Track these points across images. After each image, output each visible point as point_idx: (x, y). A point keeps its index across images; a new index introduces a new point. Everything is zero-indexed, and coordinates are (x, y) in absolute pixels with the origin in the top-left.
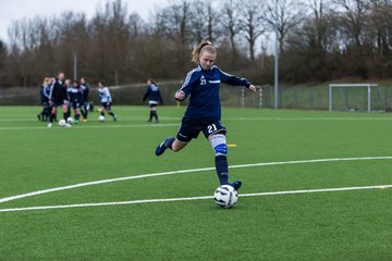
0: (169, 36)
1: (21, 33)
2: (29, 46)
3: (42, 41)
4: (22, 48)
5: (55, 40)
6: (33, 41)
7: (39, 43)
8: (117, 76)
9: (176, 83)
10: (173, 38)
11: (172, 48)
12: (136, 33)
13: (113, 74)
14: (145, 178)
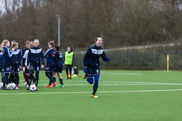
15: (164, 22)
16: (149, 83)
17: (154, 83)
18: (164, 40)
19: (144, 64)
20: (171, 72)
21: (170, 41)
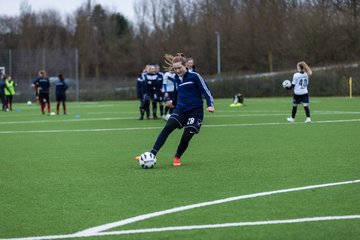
0: (337, 7)
1: (150, 8)
2: (160, 24)
3: (176, 18)
4: (152, 28)
5: (193, 16)
6: (166, 18)
7: (172, 21)
8: (271, 60)
9: (346, 66)
10: (341, 10)
11: (341, 23)
12: (294, 6)
13: (267, 57)
14: (313, 190)
15: (345, 37)
16: (329, 112)
17: (336, 112)
18: (346, 59)
19: (322, 90)
20: (354, 98)
21: (352, 60)
